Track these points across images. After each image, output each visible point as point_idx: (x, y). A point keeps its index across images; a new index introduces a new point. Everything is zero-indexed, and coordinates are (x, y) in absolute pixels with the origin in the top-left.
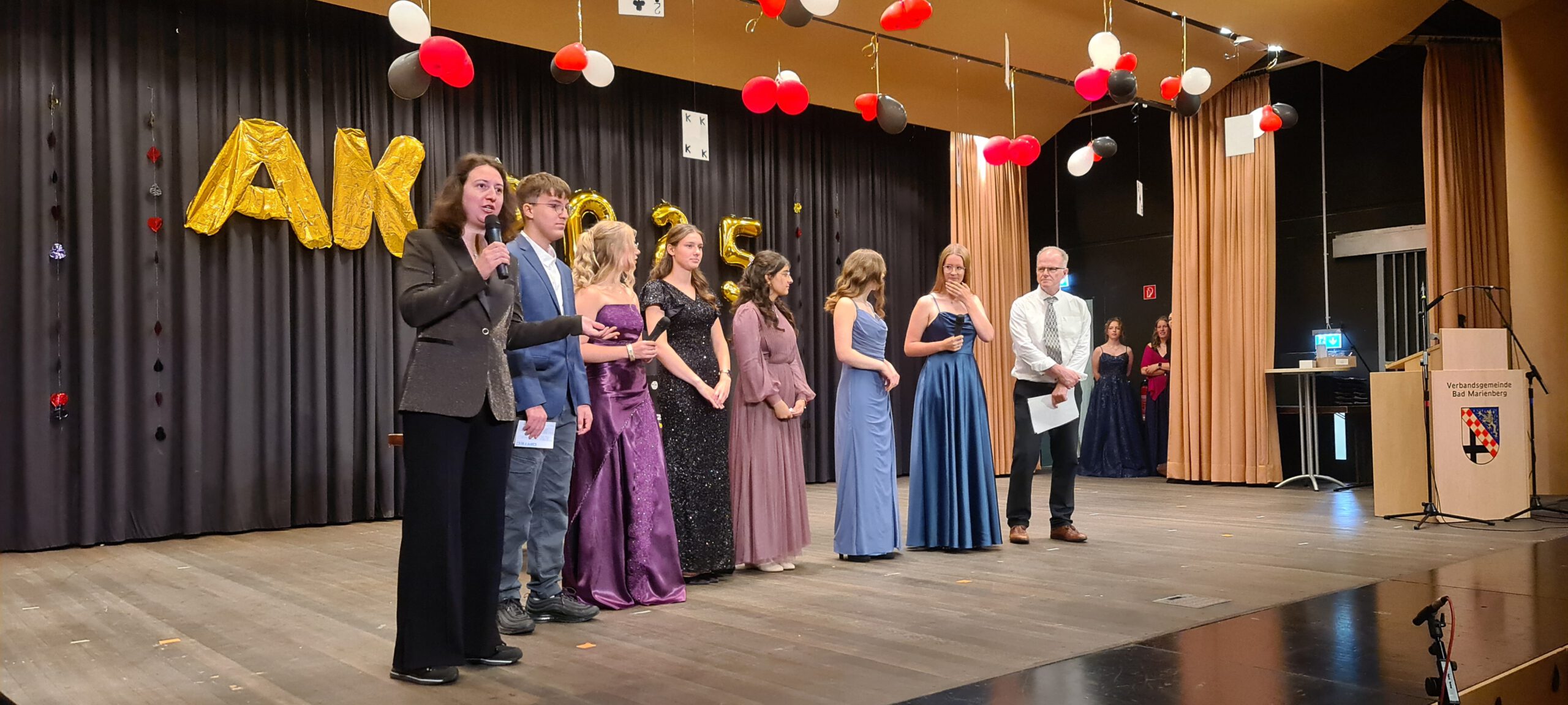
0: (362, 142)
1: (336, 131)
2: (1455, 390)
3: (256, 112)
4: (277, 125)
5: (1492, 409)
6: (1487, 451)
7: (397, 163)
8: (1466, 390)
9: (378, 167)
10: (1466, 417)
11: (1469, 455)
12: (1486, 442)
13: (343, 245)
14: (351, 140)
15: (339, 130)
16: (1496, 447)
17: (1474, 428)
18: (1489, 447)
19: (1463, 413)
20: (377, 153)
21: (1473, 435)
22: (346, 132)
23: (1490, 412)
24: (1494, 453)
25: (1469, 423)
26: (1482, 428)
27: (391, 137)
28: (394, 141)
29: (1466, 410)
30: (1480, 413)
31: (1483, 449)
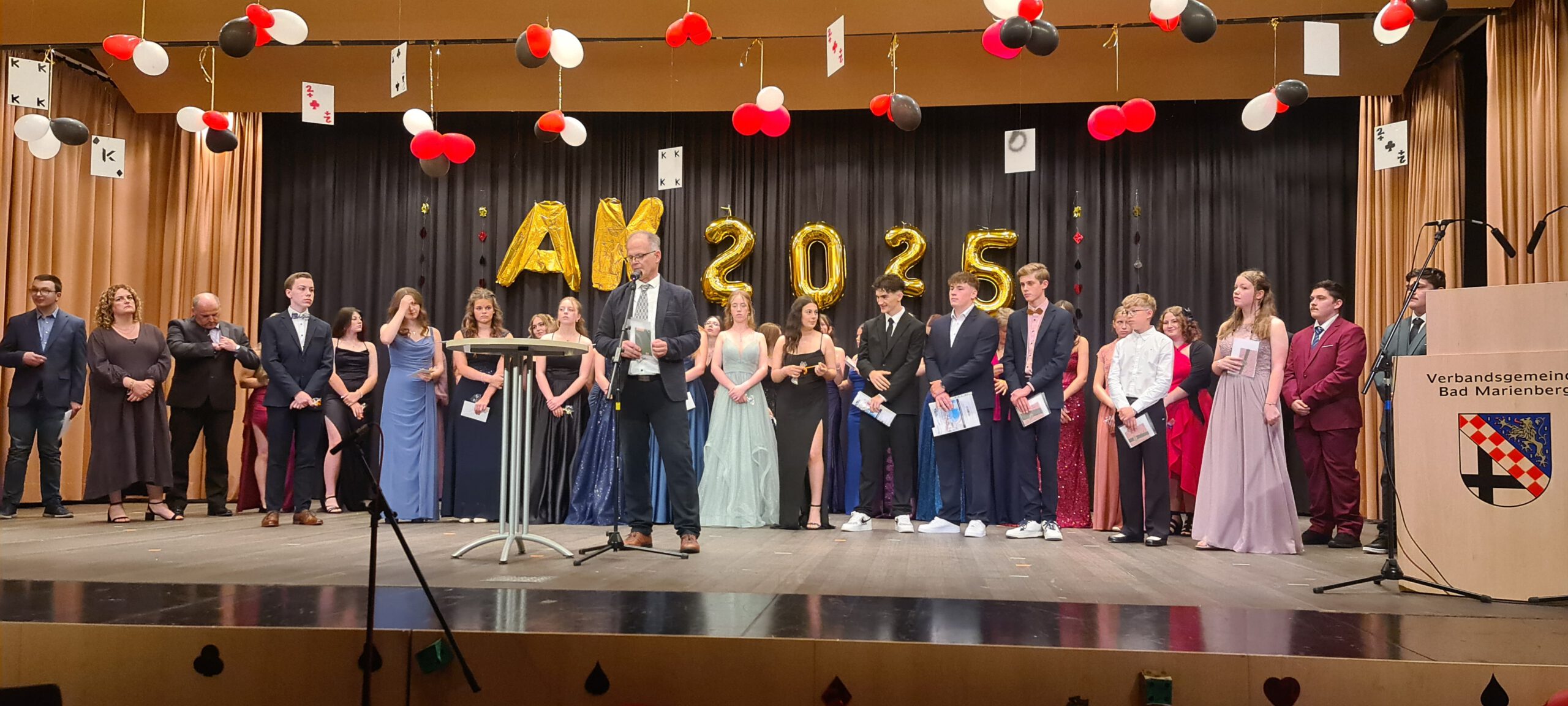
0: (618, 208)
1: (599, 202)
2: (1443, 385)
3: (545, 197)
4: (557, 204)
5: (1534, 416)
6: (1520, 486)
7: (643, 220)
8: (1471, 387)
9: (629, 225)
10: (1470, 429)
11: (1476, 490)
12: (1517, 471)
13: (601, 288)
14: (609, 207)
15: (602, 201)
16: (1542, 480)
17: (1488, 447)
18: (1526, 480)
19: (1462, 422)
20: (628, 216)
21: (1485, 460)
22: (606, 202)
23: (1527, 422)
24: (1537, 491)
25: (1478, 438)
26: (1506, 447)
27: (642, 198)
28: (645, 201)
29: (1469, 418)
30: (1503, 423)
31: (1510, 481)
